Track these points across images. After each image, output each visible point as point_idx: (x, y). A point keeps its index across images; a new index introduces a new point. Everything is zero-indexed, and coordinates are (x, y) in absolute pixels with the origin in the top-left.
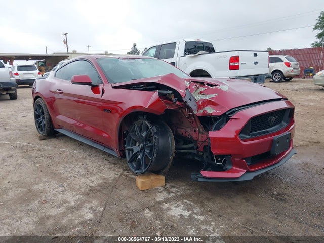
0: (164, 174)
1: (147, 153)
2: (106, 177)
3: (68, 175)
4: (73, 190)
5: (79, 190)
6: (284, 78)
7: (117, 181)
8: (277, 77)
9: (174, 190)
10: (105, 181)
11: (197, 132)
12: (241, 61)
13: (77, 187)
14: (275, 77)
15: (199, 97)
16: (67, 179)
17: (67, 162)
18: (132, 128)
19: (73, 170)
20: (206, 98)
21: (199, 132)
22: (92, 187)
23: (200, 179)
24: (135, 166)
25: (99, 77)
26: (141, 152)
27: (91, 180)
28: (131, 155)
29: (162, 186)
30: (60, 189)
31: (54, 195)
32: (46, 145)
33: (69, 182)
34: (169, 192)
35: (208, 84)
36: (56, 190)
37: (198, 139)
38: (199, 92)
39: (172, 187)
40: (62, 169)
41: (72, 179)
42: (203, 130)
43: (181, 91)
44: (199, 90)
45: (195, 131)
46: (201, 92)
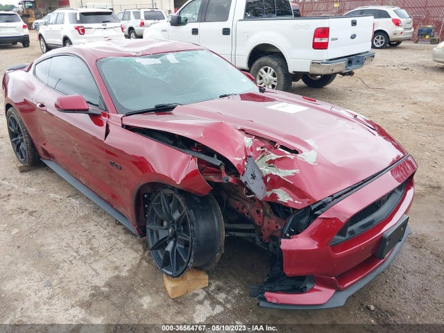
0: (208, 272)
1: (180, 248)
2: (118, 264)
3: (60, 257)
4: (67, 293)
5: (75, 293)
6: (390, 43)
7: (135, 274)
8: (379, 41)
9: (221, 296)
10: (117, 273)
11: (262, 215)
12: (331, 35)
13: (73, 287)
14: (376, 41)
15: (266, 170)
16: (57, 266)
17: (60, 226)
18: (157, 196)
19: (68, 246)
20: (278, 174)
21: (265, 214)
22: (96, 288)
23: (262, 304)
24: (162, 257)
25: (101, 97)
26: (171, 239)
27: (95, 270)
28: (156, 241)
29: (204, 289)
30: (46, 292)
31: (36, 305)
32: (30, 185)
33: (61, 273)
34: (214, 302)
35: (282, 147)
36: (39, 295)
37: (263, 225)
38: (267, 160)
39: (219, 289)
40: (51, 242)
41: (66, 266)
42: (270, 212)
43: (236, 160)
44: (268, 158)
45: (258, 212)
46: (271, 162)
